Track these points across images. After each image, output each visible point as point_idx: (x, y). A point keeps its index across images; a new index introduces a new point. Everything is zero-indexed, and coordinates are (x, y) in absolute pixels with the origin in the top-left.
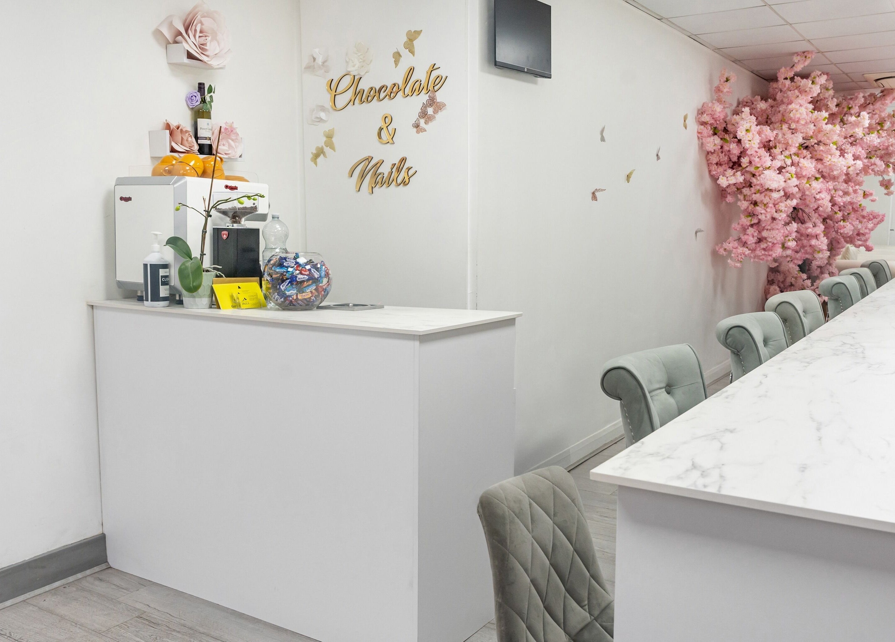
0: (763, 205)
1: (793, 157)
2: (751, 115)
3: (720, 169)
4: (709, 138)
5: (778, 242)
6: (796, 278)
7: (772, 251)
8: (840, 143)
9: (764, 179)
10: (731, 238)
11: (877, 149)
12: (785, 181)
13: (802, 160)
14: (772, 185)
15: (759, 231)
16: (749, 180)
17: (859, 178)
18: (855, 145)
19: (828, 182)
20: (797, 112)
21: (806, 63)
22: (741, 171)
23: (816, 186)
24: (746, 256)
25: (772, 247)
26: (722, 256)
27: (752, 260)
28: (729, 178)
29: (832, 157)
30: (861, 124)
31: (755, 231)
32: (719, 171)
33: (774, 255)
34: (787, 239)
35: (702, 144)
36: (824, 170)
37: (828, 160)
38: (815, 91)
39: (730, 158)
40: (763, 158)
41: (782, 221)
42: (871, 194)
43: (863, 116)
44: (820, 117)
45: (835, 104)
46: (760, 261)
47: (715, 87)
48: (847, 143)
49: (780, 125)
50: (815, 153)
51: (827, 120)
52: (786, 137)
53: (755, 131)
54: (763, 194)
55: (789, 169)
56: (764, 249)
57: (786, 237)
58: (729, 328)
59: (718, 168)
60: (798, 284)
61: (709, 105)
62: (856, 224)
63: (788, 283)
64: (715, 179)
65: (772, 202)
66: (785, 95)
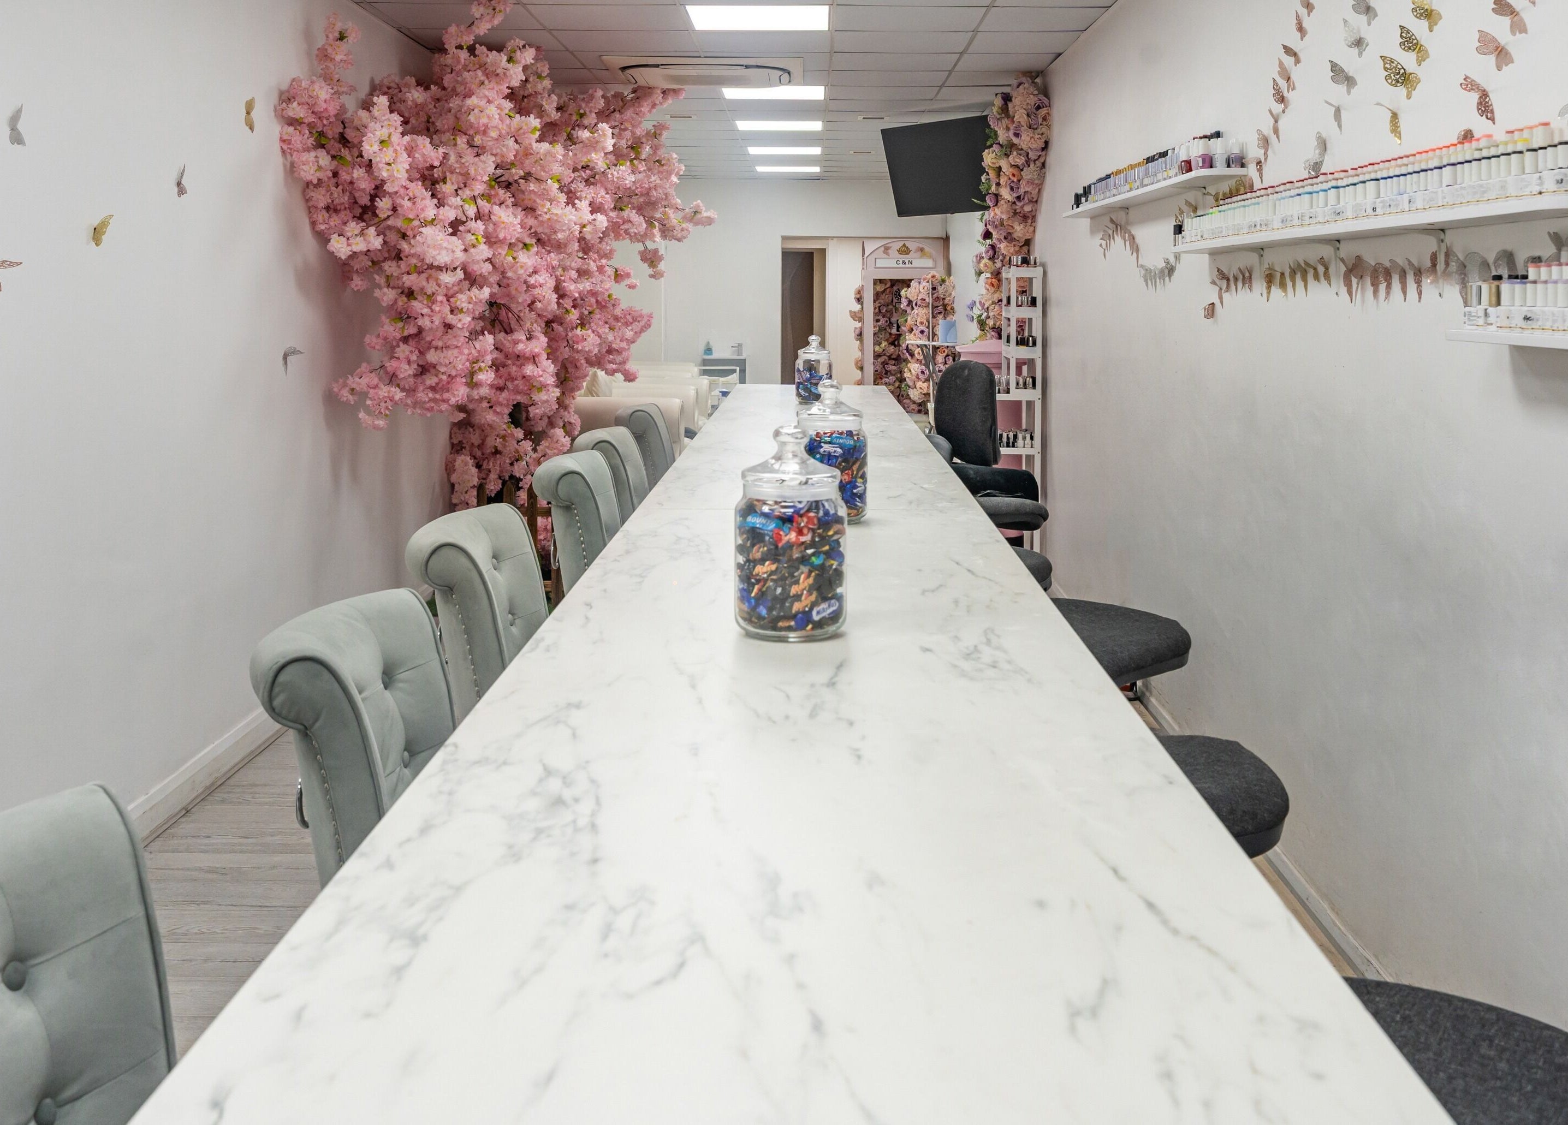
0: (425, 297)
1: (479, 201)
2: (392, 112)
3: (335, 221)
4: (306, 153)
5: (459, 372)
6: (504, 437)
7: (448, 391)
8: (567, 180)
9: (423, 243)
10: (364, 365)
11: (631, 193)
12: (466, 250)
13: (496, 208)
14: (438, 258)
15: (420, 352)
16: (395, 245)
17: (603, 246)
18: (593, 184)
19: (549, 252)
20: (482, 114)
21: (496, 22)
22: (377, 225)
23: (525, 261)
24: (396, 403)
25: (448, 383)
26: (347, 403)
27: (409, 412)
28: (351, 241)
29: (553, 205)
30: (600, 145)
31: (411, 352)
32: (332, 224)
33: (453, 401)
34: (476, 366)
35: (292, 165)
36: (540, 230)
37: (545, 210)
38: (514, 76)
39: (355, 198)
40: (418, 200)
41: (465, 330)
42: (628, 275)
43: (603, 131)
44: (525, 127)
45: (555, 105)
46: (425, 412)
47: (319, 49)
48: (579, 179)
49: (452, 137)
50: (521, 196)
51: (538, 133)
52: (463, 161)
53: (398, 145)
54: (424, 276)
55: (472, 225)
56: (433, 389)
57: (474, 363)
58: (279, 664)
59: (330, 217)
60: (508, 449)
61: (303, 85)
62: (604, 333)
63: (489, 451)
64: (323, 239)
65: (442, 291)
66: (459, 79)
